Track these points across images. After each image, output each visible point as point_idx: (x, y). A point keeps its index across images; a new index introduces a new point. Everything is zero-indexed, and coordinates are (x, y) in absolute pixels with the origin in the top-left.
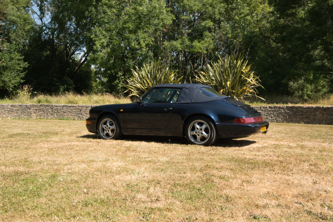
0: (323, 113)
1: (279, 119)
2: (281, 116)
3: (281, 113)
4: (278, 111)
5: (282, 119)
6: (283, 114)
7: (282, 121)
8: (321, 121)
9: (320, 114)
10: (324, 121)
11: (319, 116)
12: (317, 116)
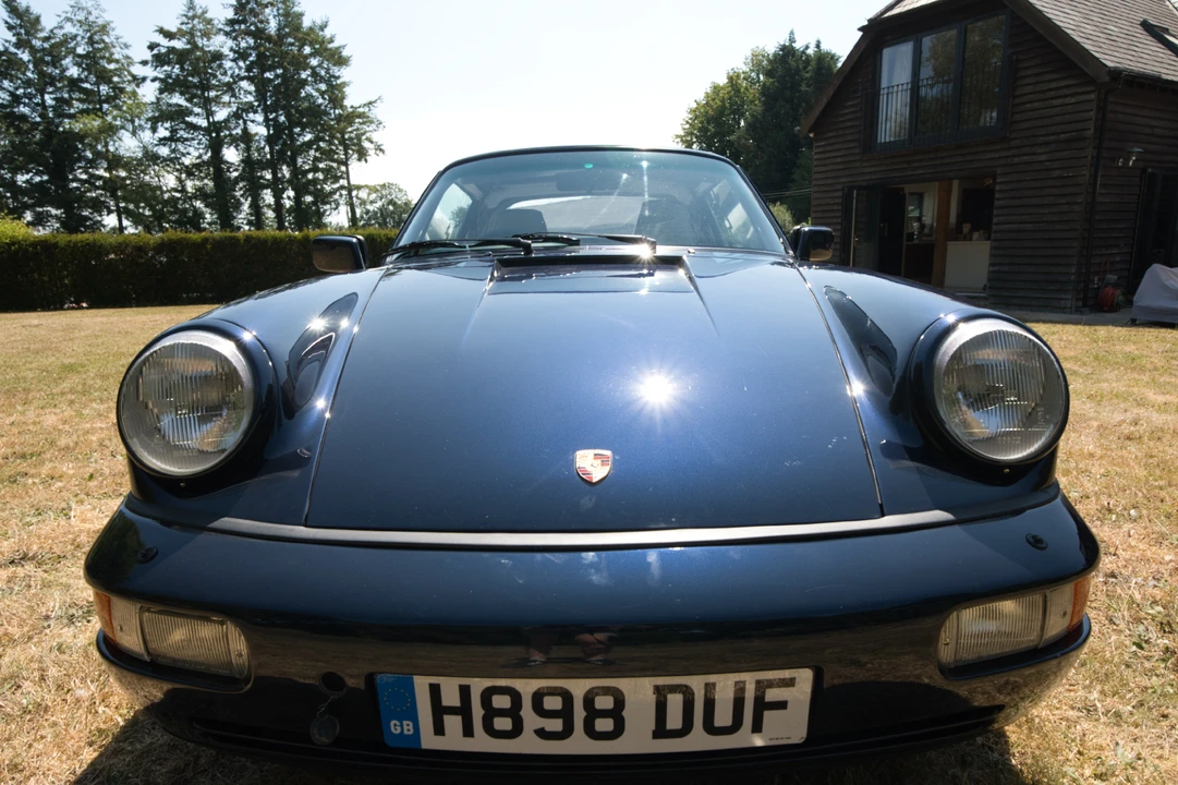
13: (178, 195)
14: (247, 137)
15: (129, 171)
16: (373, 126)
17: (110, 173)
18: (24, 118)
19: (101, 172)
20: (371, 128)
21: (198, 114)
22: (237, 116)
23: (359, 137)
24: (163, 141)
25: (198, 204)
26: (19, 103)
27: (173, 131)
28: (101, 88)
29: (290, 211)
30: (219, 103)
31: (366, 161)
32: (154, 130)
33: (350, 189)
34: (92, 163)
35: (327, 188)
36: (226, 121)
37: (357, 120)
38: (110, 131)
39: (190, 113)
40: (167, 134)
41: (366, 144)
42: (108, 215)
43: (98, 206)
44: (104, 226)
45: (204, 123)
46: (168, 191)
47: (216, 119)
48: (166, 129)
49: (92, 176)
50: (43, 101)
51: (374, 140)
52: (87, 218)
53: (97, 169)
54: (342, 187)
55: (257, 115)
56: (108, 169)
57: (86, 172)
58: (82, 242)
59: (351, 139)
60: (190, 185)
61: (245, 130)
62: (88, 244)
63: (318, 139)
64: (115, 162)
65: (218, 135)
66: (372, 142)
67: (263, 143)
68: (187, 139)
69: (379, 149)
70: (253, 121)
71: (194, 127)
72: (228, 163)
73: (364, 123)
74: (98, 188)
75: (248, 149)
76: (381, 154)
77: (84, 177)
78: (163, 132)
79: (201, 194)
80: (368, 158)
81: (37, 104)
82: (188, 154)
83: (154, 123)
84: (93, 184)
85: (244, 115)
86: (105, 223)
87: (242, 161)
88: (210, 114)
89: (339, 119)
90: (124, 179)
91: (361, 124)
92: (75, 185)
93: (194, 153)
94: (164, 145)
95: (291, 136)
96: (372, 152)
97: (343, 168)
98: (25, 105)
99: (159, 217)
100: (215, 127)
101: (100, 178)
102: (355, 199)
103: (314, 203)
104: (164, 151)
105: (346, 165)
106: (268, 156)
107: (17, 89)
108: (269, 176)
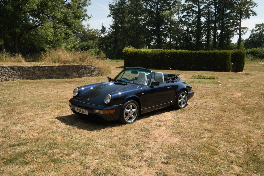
0: (40, 71)
1: (2, 77)
2: (5, 75)
3: (5, 72)
4: (2, 70)
5: (5, 77)
6: (7, 73)
7: (6, 79)
8: (39, 76)
9: (37, 71)
10: (41, 77)
11: (37, 73)
12: (36, 73)
13: (186, 32)
14: (209, 13)
15: (175, 26)
16: (253, 6)
17: (170, 26)
18: (153, 12)
19: (168, 26)
20: (252, 6)
21: (196, 7)
22: (207, 7)
23: (247, 10)
24: (184, 16)
25: (191, 35)
26: (152, 8)
27: (188, 13)
28: (172, 2)
29: (218, 37)
30: (203, 3)
31: (249, 18)
32: (182, 13)
33: (240, 29)
34: (166, 24)
35: (232, 29)
36: (203, 8)
37: (247, 4)
38: (172, 14)
39: (194, 7)
40: (186, 14)
41: (250, 12)
42: (168, 38)
43: (166, 36)
44: (166, 41)
45: (197, 10)
46: (184, 31)
47: (200, 8)
48: (186, 12)
49: (166, 27)
50: (158, 7)
51: (253, 11)
52: (163, 39)
53: (167, 25)
54: (237, 28)
55: (213, 6)
56: (170, 25)
57: (164, 26)
58: (143, 53)
59: (243, 11)
60: (190, 29)
61: (209, 10)
62: (144, 53)
63: (231, 12)
64: (172, 22)
65: (200, 13)
66: (252, 11)
67: (213, 15)
68: (191, 15)
69: (254, 14)
70: (211, 8)
71: (193, 11)
72: (201, 22)
73: (250, 5)
74: (167, 30)
75: (209, 17)
76: (255, 16)
77: (164, 27)
78: (185, 14)
79: (192, 32)
80: (250, 17)
81: (156, 8)
82: (190, 20)
83: (183, 11)
84: (165, 29)
85: (209, 6)
86: (167, 40)
87: (205, 21)
88: (199, 6)
89: (240, 4)
90: (174, 27)
91: (248, 5)
92: (161, 30)
93: (192, 20)
94: (184, 17)
95: (223, 11)
96: (251, 15)
97: (239, 21)
98: (153, 8)
99: (180, 39)
100: (200, 10)
101: (167, 27)
102: (241, 32)
103: (227, 34)
104: (184, 19)
105: (240, 20)
106: (214, 19)
107: (152, 4)
108: (213, 26)
